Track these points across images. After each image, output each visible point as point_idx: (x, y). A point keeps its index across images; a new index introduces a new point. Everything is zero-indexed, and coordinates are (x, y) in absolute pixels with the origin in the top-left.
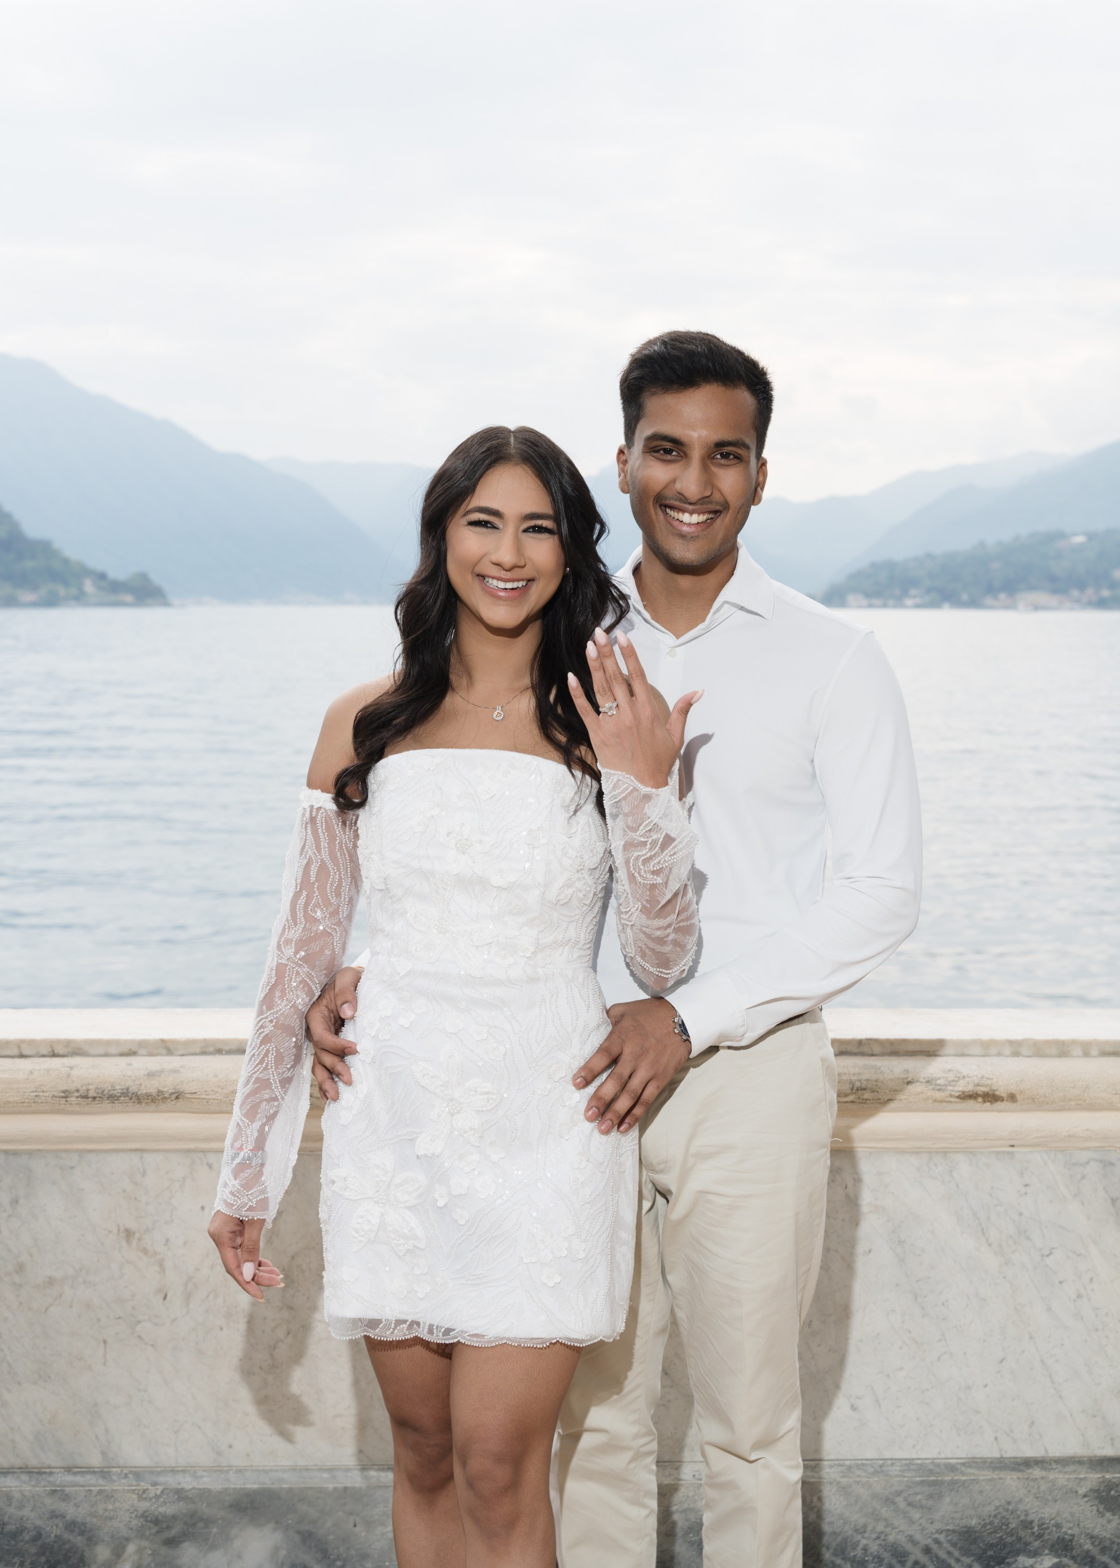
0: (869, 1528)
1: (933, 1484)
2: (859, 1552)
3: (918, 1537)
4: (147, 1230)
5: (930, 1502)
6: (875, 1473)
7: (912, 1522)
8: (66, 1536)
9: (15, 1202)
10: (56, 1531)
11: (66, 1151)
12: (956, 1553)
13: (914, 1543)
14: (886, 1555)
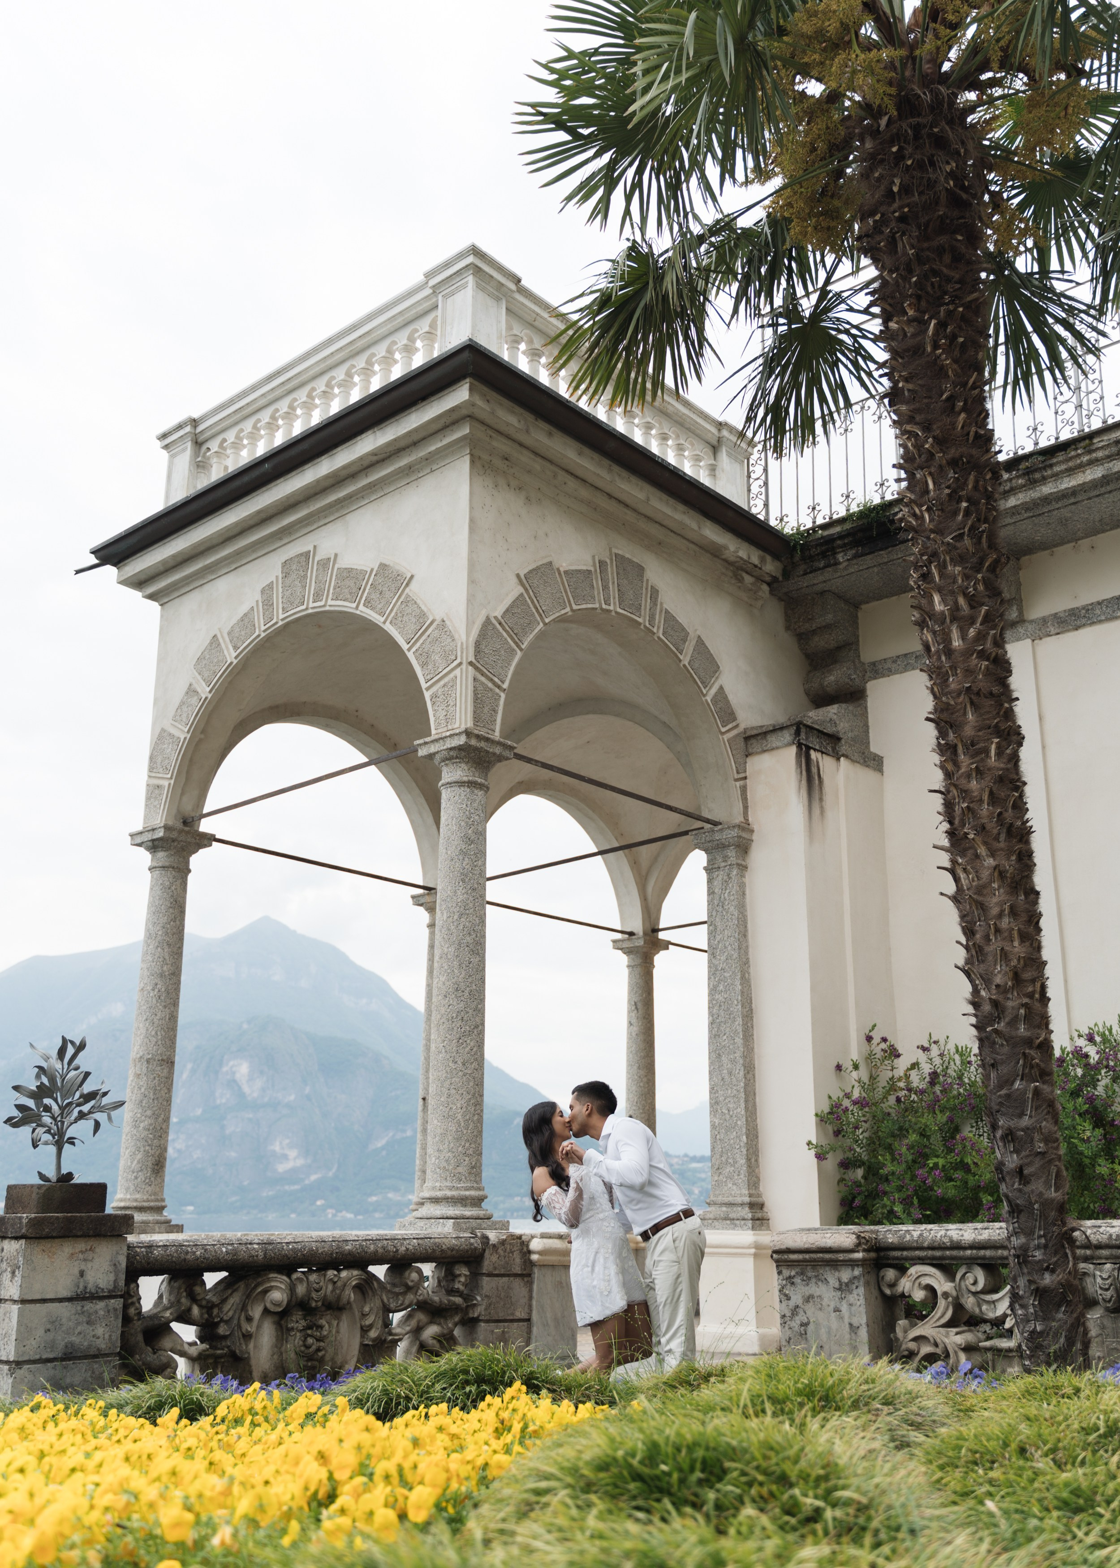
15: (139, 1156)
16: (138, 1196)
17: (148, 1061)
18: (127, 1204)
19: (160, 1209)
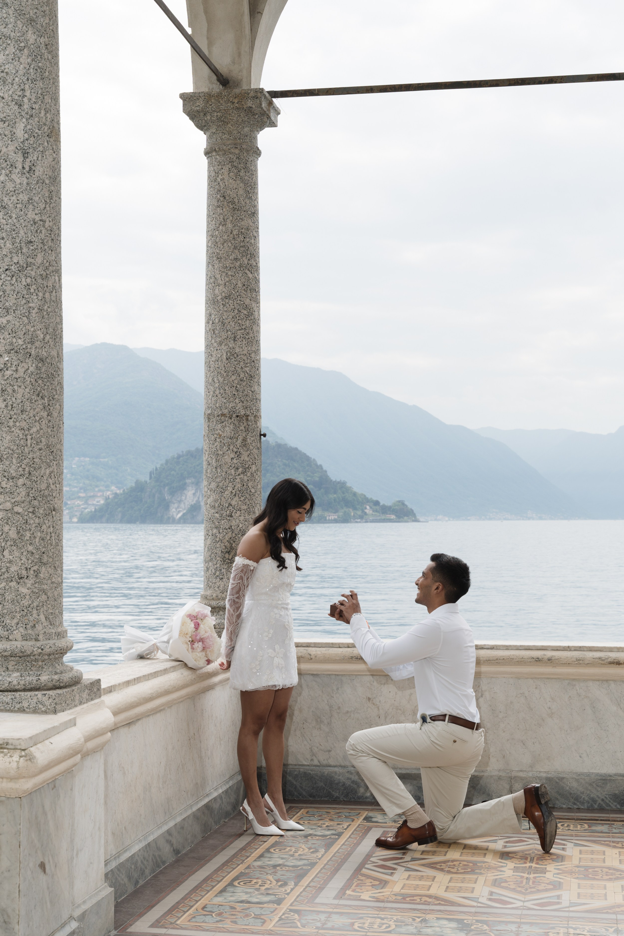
0: (585, 792)
1: (604, 780)
2: (582, 799)
3: (600, 796)
4: (374, 698)
5: (603, 785)
6: (587, 776)
7: (598, 791)
8: (352, 785)
9: (338, 689)
10: (349, 783)
11: (352, 675)
12: (612, 802)
13: (599, 798)
14: (590, 801)
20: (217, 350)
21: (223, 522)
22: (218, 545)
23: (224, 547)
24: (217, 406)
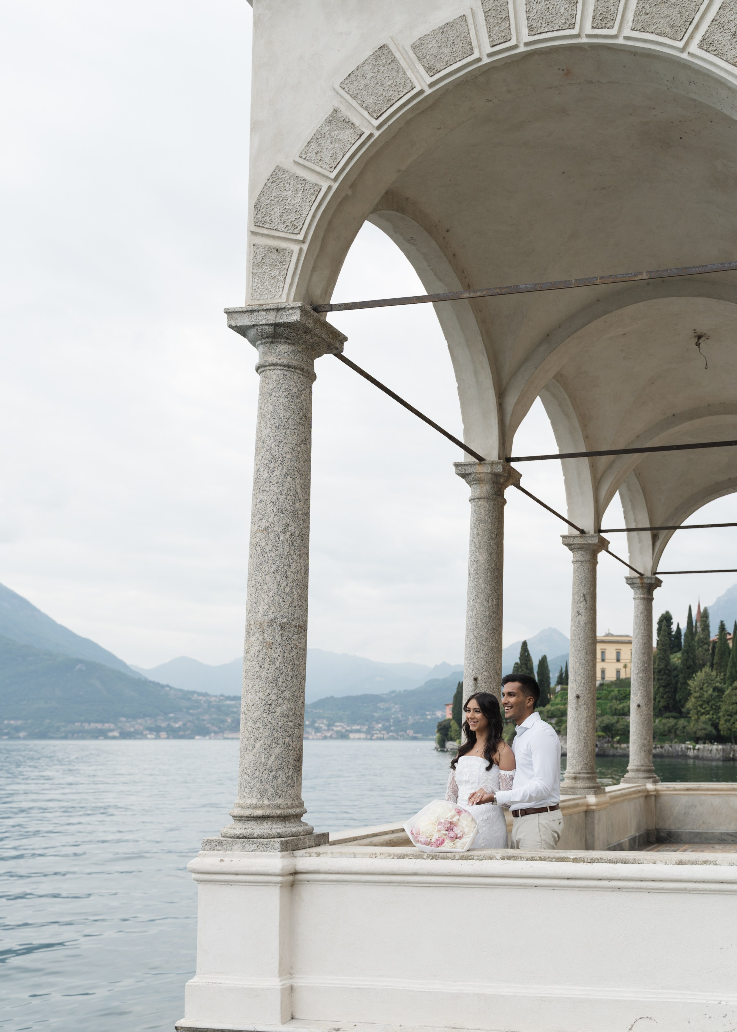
15: (277, 750)
16: (280, 801)
17: (282, 626)
18: (268, 812)
19: (298, 817)
20: (296, 562)
21: (296, 730)
22: (291, 754)
23: (296, 755)
24: (295, 616)
